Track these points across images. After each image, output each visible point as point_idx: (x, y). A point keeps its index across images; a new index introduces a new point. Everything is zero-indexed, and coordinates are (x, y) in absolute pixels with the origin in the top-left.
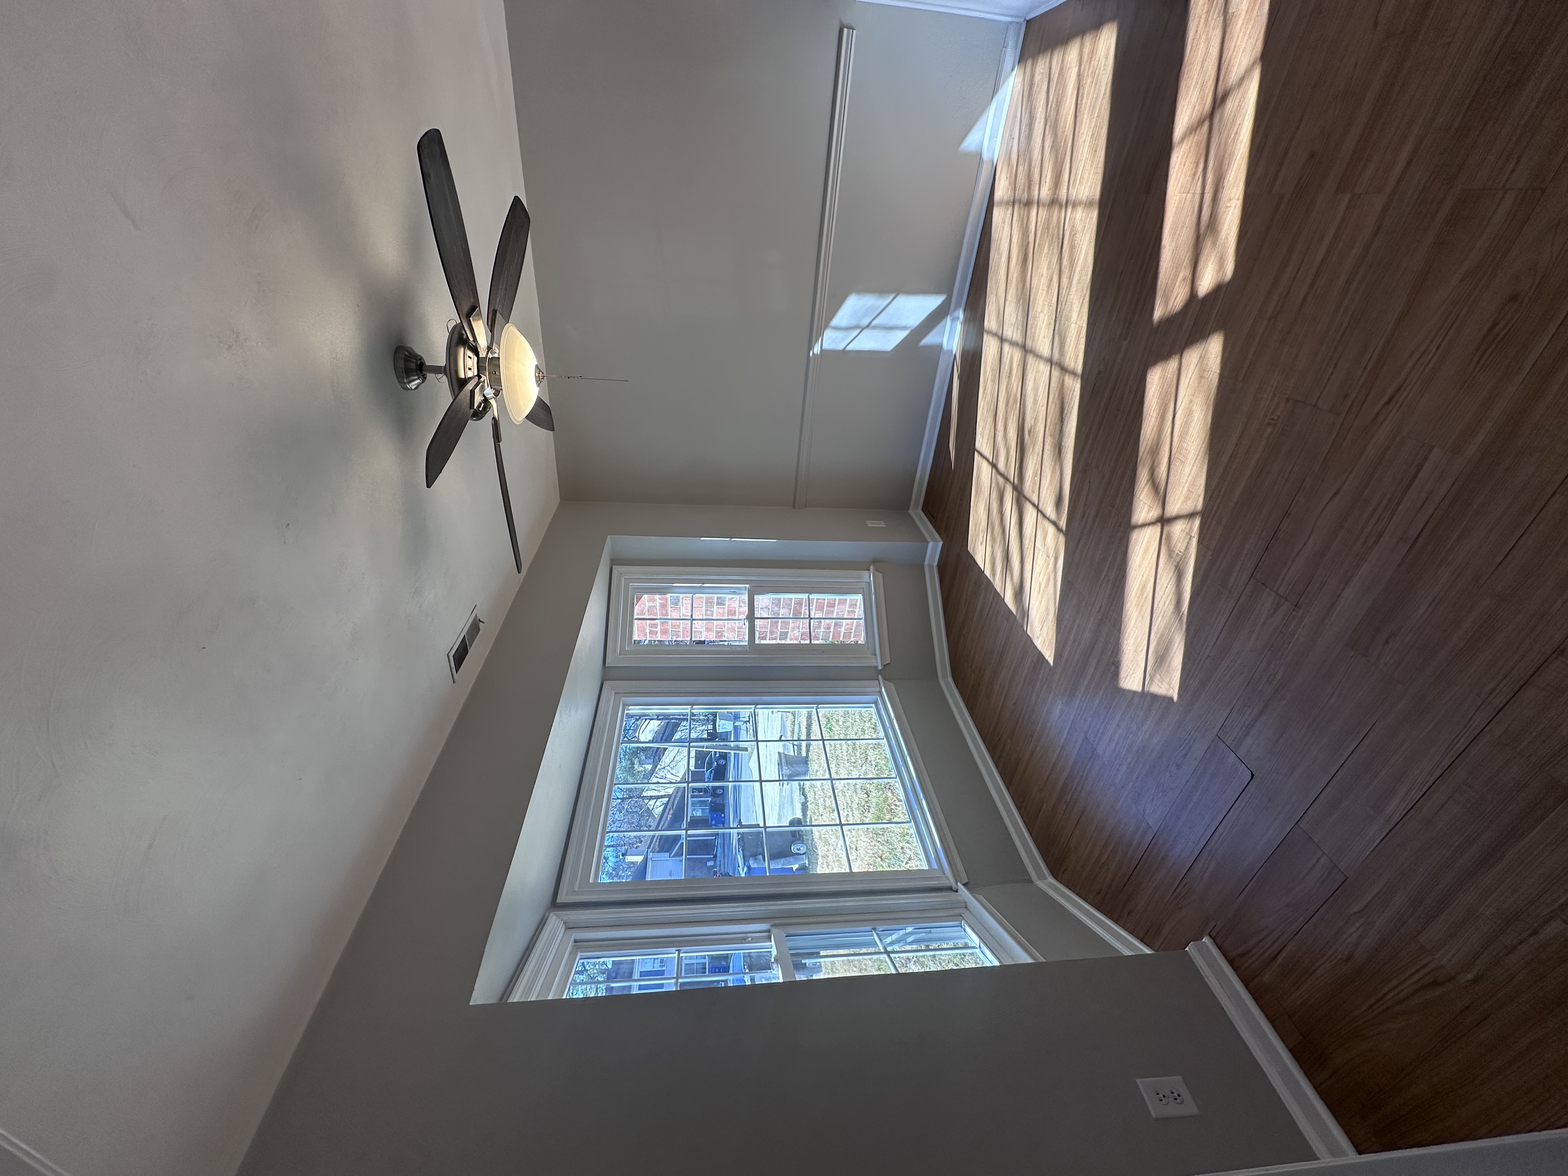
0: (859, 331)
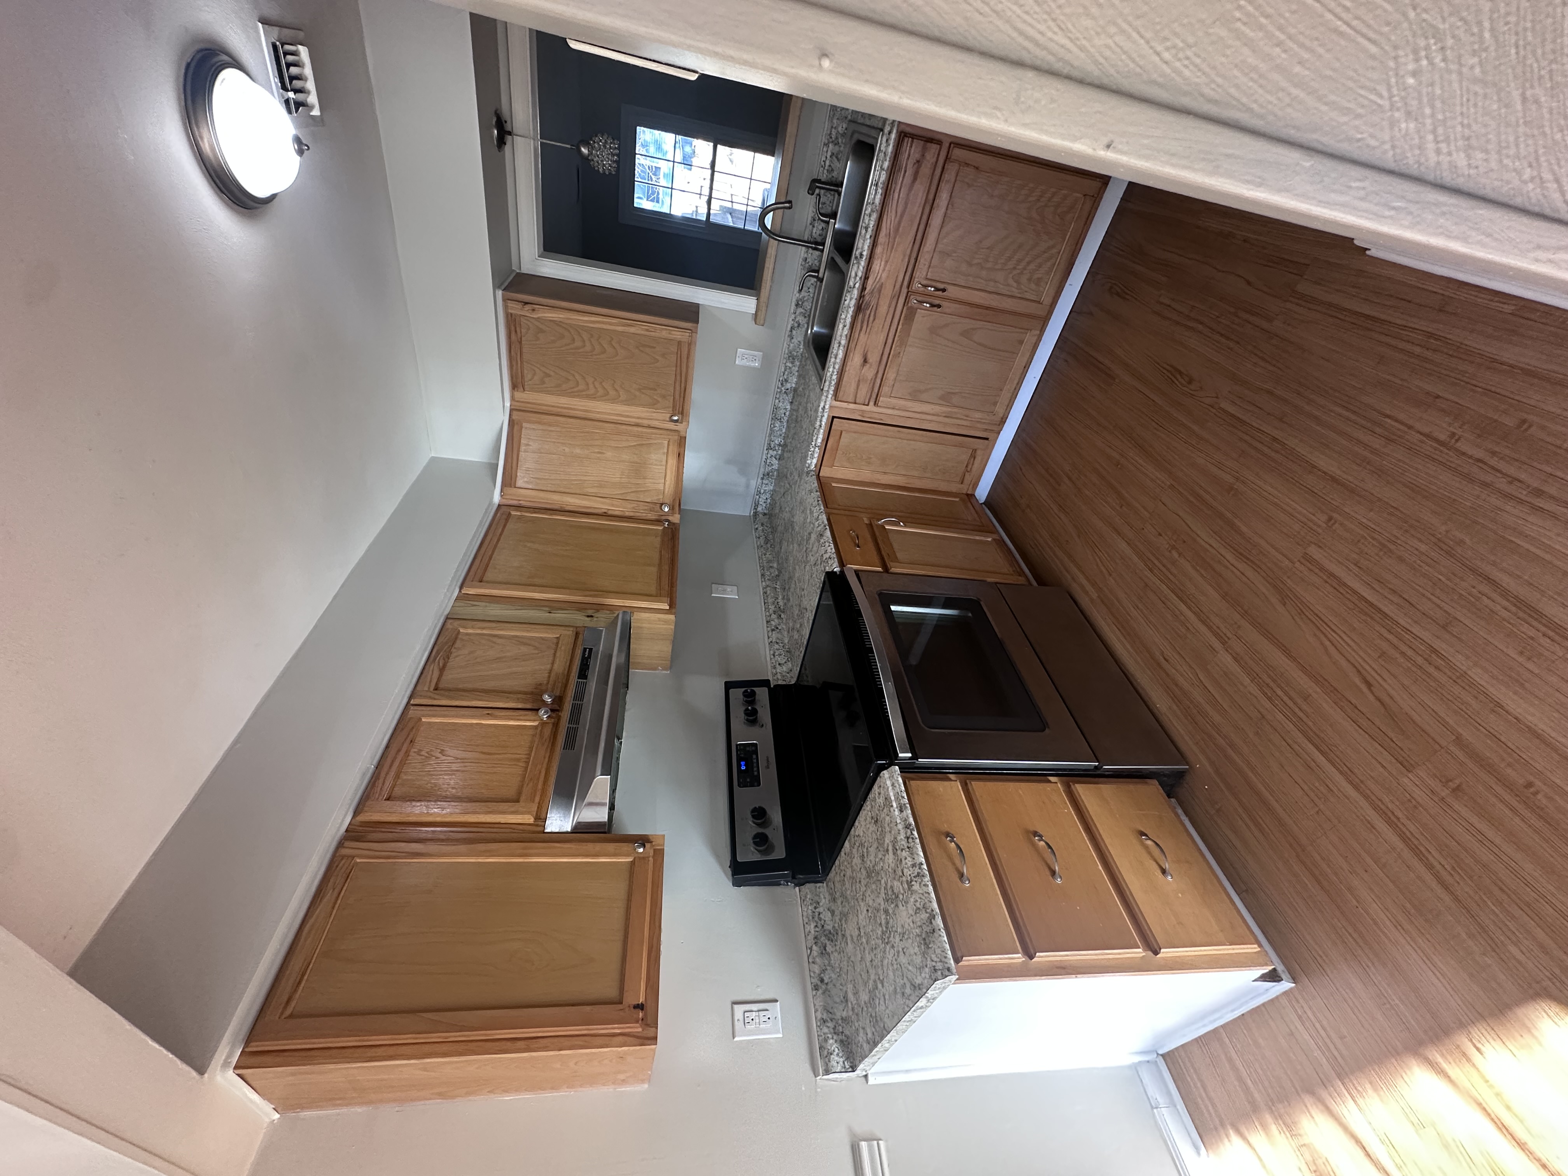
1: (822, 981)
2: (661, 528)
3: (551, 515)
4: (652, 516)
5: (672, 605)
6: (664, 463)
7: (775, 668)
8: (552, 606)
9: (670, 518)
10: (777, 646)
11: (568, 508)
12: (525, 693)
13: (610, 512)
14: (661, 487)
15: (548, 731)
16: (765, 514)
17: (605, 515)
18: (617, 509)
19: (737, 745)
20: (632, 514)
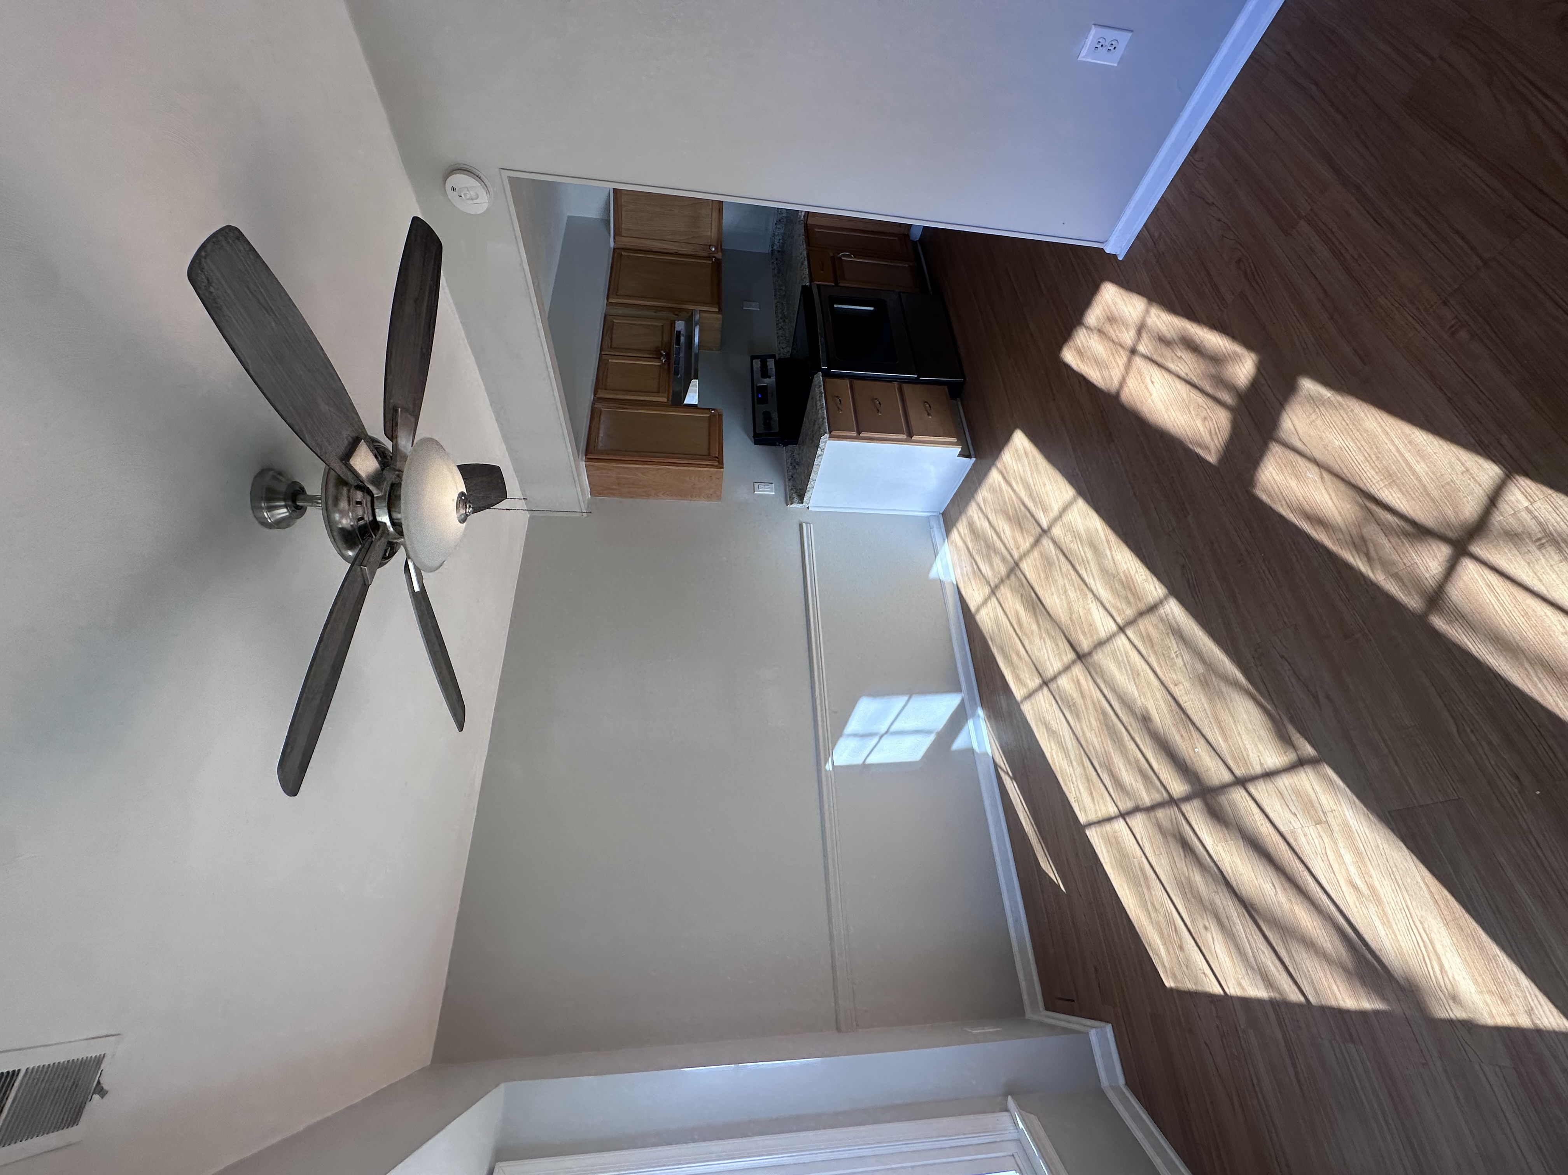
0: (876, 740)
1: (792, 477)
2: (711, 262)
3: (646, 254)
4: (705, 254)
5: (720, 309)
6: (710, 216)
7: (779, 350)
8: (657, 309)
9: (716, 255)
10: (781, 338)
11: (654, 250)
12: (650, 351)
13: (680, 252)
14: (709, 234)
15: (666, 367)
16: (779, 251)
17: (676, 254)
18: (684, 249)
19: (757, 387)
20: (692, 253)
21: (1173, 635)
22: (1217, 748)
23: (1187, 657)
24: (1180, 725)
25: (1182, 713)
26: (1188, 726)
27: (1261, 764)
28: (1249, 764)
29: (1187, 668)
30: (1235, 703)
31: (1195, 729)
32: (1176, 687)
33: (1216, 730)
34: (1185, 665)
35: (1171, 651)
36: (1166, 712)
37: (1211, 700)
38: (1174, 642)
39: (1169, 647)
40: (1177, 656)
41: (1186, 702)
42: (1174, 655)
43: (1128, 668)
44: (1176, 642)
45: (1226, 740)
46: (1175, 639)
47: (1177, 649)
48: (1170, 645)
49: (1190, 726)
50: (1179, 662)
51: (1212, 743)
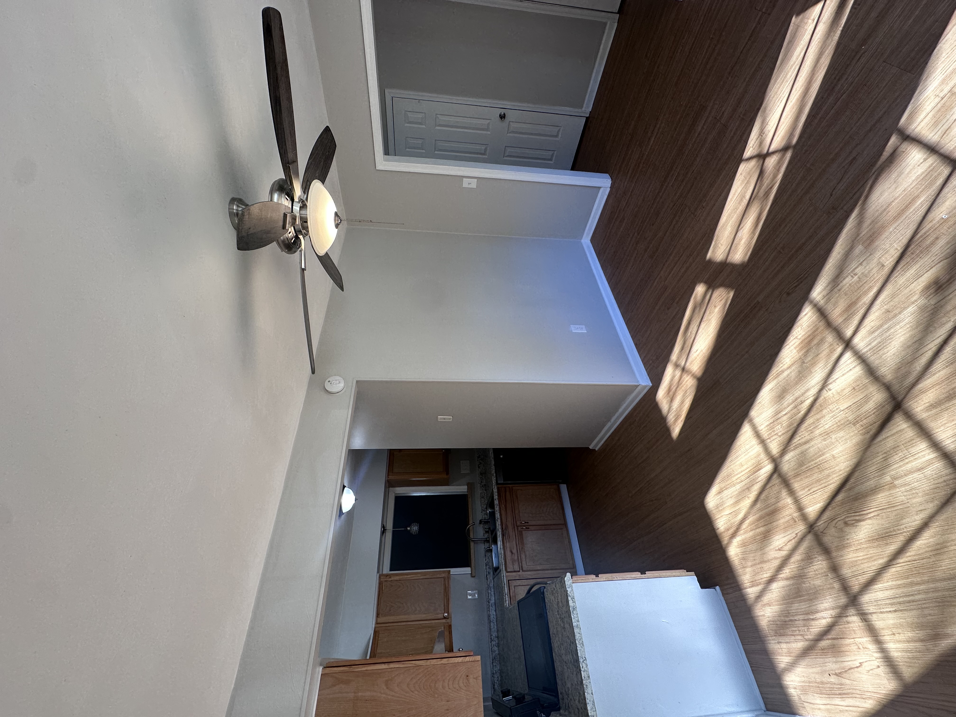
21: (839, 285)
22: (931, 200)
23: (853, 265)
24: (924, 245)
25: (910, 249)
26: (921, 236)
27: (925, 160)
28: (932, 168)
29: (863, 261)
30: (878, 208)
31: (921, 228)
32: (885, 265)
33: (911, 210)
34: (861, 264)
35: (853, 282)
36: (917, 266)
37: (883, 228)
38: (844, 282)
39: (850, 285)
40: (856, 274)
41: (897, 249)
42: (856, 277)
43: (886, 326)
44: (844, 279)
45: (918, 197)
46: (841, 282)
47: (850, 277)
48: (848, 285)
49: (919, 235)
50: (859, 270)
51: (927, 207)
